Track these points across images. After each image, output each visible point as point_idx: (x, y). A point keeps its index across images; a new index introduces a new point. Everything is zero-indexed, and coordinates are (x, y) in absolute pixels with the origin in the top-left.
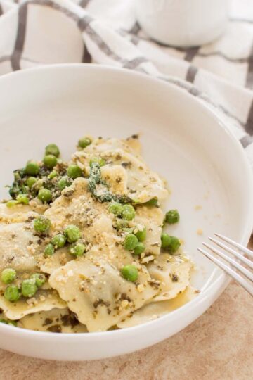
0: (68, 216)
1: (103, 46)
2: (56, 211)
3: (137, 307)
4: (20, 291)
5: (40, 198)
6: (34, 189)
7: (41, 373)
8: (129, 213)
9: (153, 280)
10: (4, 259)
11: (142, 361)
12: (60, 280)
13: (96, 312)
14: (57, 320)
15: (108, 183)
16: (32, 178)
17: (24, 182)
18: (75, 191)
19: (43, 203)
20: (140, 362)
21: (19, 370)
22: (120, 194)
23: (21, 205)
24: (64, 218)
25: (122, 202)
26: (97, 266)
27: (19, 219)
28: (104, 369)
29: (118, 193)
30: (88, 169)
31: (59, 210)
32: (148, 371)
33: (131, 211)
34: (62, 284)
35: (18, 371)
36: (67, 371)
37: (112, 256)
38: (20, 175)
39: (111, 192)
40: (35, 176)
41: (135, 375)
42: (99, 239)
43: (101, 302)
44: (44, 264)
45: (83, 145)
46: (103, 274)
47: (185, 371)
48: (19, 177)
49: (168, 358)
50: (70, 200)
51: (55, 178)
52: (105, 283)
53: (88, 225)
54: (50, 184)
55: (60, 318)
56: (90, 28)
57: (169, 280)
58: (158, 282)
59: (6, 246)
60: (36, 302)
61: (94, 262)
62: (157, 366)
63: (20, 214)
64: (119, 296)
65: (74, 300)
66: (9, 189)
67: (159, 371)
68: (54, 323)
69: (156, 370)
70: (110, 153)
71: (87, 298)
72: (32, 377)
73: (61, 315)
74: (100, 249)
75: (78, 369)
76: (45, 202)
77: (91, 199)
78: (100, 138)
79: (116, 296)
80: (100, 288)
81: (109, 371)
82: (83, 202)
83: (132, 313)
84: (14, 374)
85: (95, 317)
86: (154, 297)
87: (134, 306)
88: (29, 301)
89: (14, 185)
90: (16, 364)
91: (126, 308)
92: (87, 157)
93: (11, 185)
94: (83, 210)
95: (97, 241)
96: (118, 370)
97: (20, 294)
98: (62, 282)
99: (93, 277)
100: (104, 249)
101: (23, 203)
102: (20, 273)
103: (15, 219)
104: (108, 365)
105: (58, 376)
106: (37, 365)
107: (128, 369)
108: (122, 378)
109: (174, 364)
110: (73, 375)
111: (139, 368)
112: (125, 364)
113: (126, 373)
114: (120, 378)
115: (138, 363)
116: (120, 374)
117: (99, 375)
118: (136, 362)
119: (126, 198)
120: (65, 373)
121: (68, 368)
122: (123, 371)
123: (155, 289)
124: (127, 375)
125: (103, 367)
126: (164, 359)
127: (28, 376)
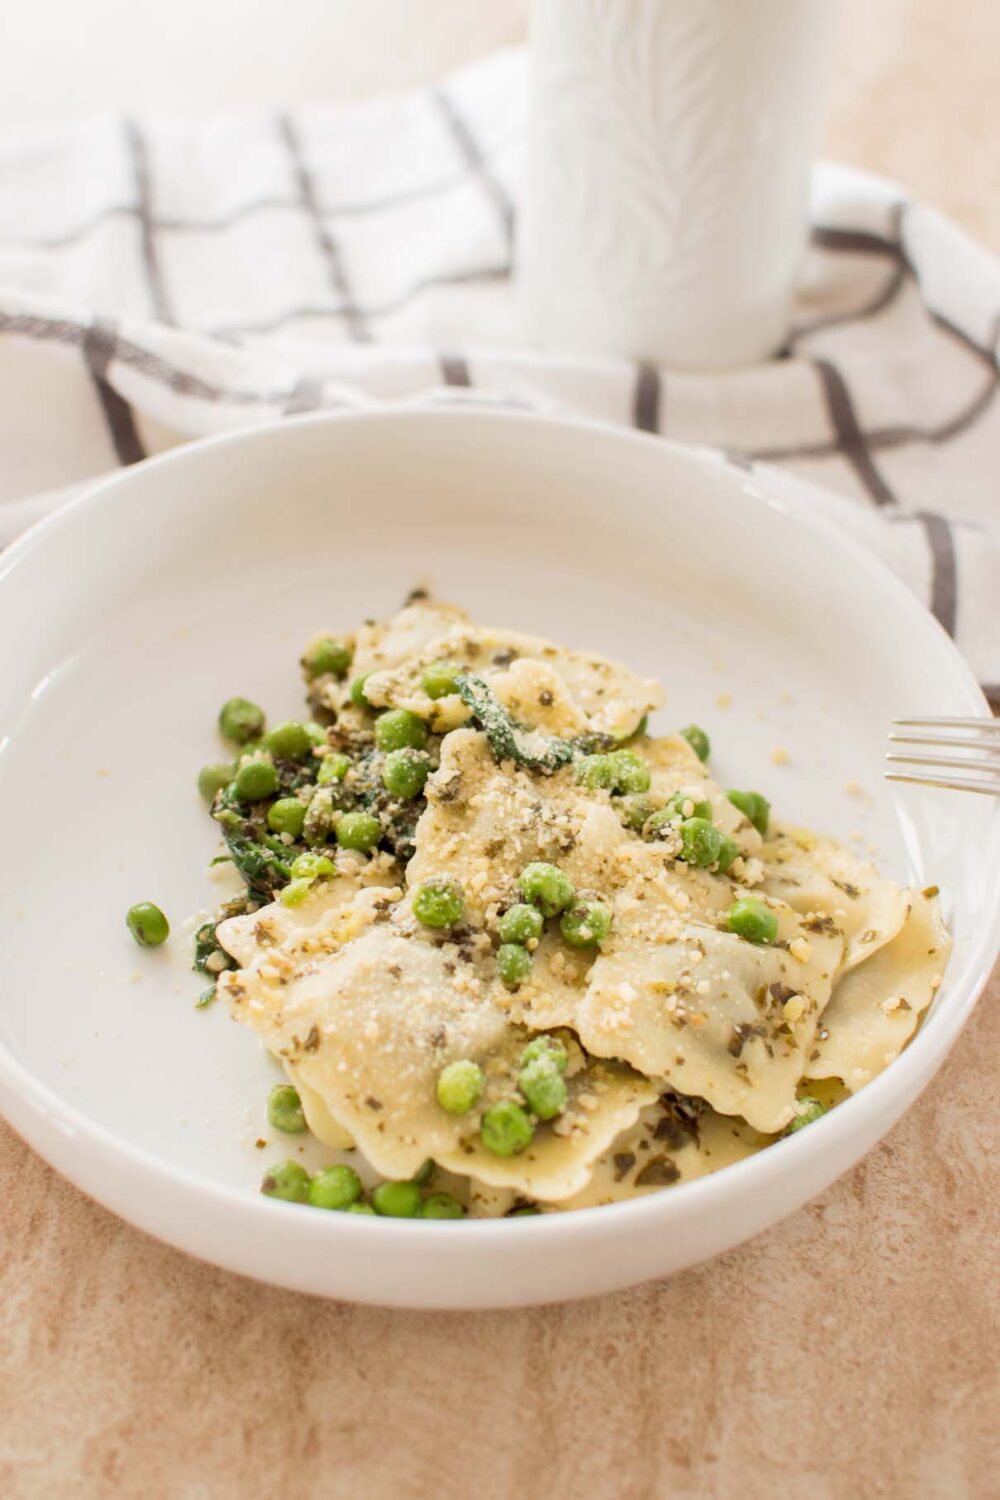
0: (493, 850)
1: (183, 383)
2: (443, 854)
3: (823, 1003)
4: (527, 1109)
5: (349, 845)
6: (319, 829)
7: (675, 1316)
8: (634, 770)
9: (810, 917)
10: (421, 1043)
11: (891, 1146)
12: (614, 1024)
13: (744, 1067)
14: (644, 1145)
15: (522, 720)
16: (284, 804)
17: (262, 827)
18: (463, 773)
19: (369, 856)
21: (612, 1340)
22: (575, 733)
23: (324, 886)
24: (484, 861)
25: (588, 750)
26: (672, 942)
27: (353, 923)
28: (819, 1216)
29: (568, 733)
31: (450, 846)
32: (924, 1164)
33: (636, 763)
34: (627, 1034)
35: (611, 1347)
36: (734, 1273)
37: (682, 899)
38: (235, 811)
41: (905, 1190)
42: (615, 871)
43: (747, 1032)
44: (528, 1005)
45: (329, 668)
46: (704, 954)
48: (235, 820)
49: (942, 1106)
50: (464, 806)
52: (726, 975)
53: (567, 849)
54: (345, 796)
55: (648, 1136)
56: (129, 345)
58: (822, 915)
59: (402, 1007)
60: (582, 1120)
61: (653, 937)
62: (936, 1140)
63: (343, 908)
64: (769, 997)
65: (680, 1062)
67: (951, 1147)
68: (642, 1159)
69: (940, 1148)
70: (443, 646)
71: (703, 1039)
72: (659, 1340)
73: (649, 1127)
74: (641, 897)
75: (758, 1253)
76: (374, 850)
77: (523, 777)
78: (371, 623)
79: (760, 1000)
80: (724, 996)
81: (833, 1214)
82: (508, 792)
83: (819, 1025)
84: (607, 1360)
85: (747, 1081)
86: (844, 957)
87: (814, 1005)
88: (564, 1127)
89: (237, 844)
90: (593, 1332)
91: (803, 1019)
93: (227, 851)
94: (527, 815)
95: (614, 879)
96: (854, 1202)
97: (534, 1119)
98: (623, 1027)
99: (686, 973)
100: (649, 892)
101: (322, 878)
102: (485, 1060)
103: (342, 931)
104: (823, 1203)
105: (724, 1298)
106: (646, 1303)
107: (875, 1184)
108: (880, 1215)
109: (968, 1110)
110: (757, 1274)
111: (899, 1167)
112: (857, 1176)
113: (879, 1197)
114: (876, 1218)
115: (885, 1157)
116: (867, 1208)
117: (821, 1240)
118: (879, 1157)
119: (597, 737)
120: (735, 1283)
121: (731, 1266)
122: (865, 1195)
123: (831, 937)
124: (884, 1199)
125: (813, 1215)
126: (935, 1112)
127: (647, 1343)
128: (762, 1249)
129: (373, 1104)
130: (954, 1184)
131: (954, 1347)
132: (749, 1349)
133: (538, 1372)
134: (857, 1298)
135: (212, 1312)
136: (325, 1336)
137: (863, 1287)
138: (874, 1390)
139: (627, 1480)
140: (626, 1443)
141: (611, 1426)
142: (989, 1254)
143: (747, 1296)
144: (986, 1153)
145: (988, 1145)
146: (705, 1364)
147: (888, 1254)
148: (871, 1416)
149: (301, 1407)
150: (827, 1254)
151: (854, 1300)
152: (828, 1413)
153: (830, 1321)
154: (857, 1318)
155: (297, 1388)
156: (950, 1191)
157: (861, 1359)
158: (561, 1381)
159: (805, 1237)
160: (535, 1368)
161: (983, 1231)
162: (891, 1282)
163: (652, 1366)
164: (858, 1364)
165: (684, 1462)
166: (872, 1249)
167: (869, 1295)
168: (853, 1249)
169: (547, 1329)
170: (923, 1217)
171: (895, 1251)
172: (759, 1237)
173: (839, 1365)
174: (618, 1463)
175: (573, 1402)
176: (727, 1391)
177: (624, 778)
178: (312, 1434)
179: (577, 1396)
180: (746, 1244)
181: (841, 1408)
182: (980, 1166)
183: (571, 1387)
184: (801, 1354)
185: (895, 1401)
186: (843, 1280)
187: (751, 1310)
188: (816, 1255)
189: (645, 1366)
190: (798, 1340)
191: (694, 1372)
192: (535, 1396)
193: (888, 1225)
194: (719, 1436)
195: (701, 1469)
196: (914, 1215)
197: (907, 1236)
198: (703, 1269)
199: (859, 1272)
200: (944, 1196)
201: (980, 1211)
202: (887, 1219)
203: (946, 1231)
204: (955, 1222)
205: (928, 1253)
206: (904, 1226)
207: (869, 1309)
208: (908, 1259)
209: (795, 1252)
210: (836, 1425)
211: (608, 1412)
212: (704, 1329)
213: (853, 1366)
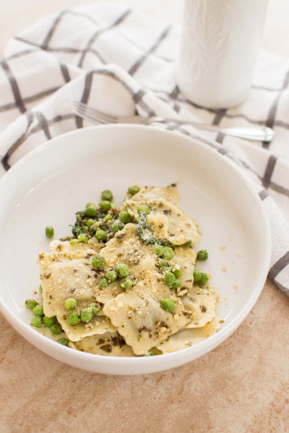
0: (120, 255)
2: (109, 250)
3: (173, 333)
4: (79, 317)
5: (97, 237)
6: (92, 230)
7: (94, 382)
8: (168, 254)
9: (187, 311)
10: (67, 290)
11: (175, 375)
12: (112, 309)
13: (140, 336)
14: (109, 340)
15: (152, 228)
16: (91, 221)
17: (84, 222)
18: (126, 234)
19: (100, 242)
20: (173, 375)
21: (77, 378)
22: (162, 238)
23: (81, 244)
24: (116, 257)
25: (163, 244)
26: (143, 298)
27: (80, 255)
28: (145, 380)
29: (161, 237)
30: (136, 216)
31: (112, 249)
32: (179, 383)
33: (170, 252)
34: (114, 313)
35: (76, 380)
36: (115, 381)
37: (155, 290)
38: (81, 216)
39: (154, 237)
40: (93, 217)
41: (169, 387)
42: (144, 275)
43: (144, 328)
44: (99, 295)
45: (132, 193)
46: (147, 305)
47: (209, 385)
48: (80, 218)
49: (195, 373)
50: (121, 242)
51: (109, 221)
52: (148, 313)
53: (136, 264)
54: (105, 225)
55: (111, 339)
57: (199, 310)
58: (190, 312)
59: (70, 279)
60: (92, 327)
61: (140, 295)
62: (187, 380)
63: (81, 251)
64: (159, 324)
65: (123, 326)
66: (72, 228)
67: (189, 384)
68: (106, 343)
69: (186, 382)
70: (154, 201)
71: (133, 325)
72: (87, 385)
73: (112, 337)
74: (145, 284)
75: (124, 380)
76: (101, 241)
77: (138, 242)
78: (146, 187)
79: (156, 323)
80: (144, 318)
81: (148, 382)
82: (132, 244)
83: (169, 337)
84: (72, 382)
85: (139, 340)
86: (187, 325)
87: (170, 332)
88: (87, 326)
89: (76, 225)
90: (74, 374)
91: (164, 333)
92: (136, 205)
93: (74, 225)
94: (132, 251)
95: (143, 277)
96: (155, 382)
97: (79, 320)
98: (114, 311)
99: (139, 308)
100: (148, 284)
101: (83, 242)
102: (80, 302)
103: (76, 256)
104: (148, 378)
105: (108, 385)
106: (91, 375)
107: (164, 381)
108: (158, 389)
109: (201, 378)
110: (120, 384)
111: (173, 381)
112: (161, 377)
113: (162, 385)
114: (157, 389)
115: (172, 377)
116: (157, 385)
117: (140, 386)
118: (170, 376)
119: (167, 241)
120: (113, 383)
121: (116, 379)
122: (159, 382)
123: (187, 318)
124: (162, 386)
125: (144, 379)
126: (192, 373)
127: (84, 384)
128: (126, 379)
129: (51, 297)
130: (182, 392)
131: (149, 428)
132: (104, 399)
133: (57, 375)
134: (137, 403)
135: (4, 322)
136: (22, 341)
137: (140, 402)
138: (122, 425)
139: (55, 409)
140: (61, 401)
141: (61, 396)
142: (175, 413)
143: (113, 387)
144: (196, 390)
145: (198, 389)
146: (92, 396)
147: (152, 398)
148: (117, 430)
149: (5, 352)
150: (139, 389)
151: (136, 404)
152: (108, 423)
153: (126, 404)
154: (133, 408)
155: (8, 348)
156: (179, 394)
157: (126, 417)
158: (59, 380)
159: (137, 383)
160: (57, 374)
161: (179, 407)
162: (147, 405)
163: (80, 389)
164: (124, 418)
165: (70, 413)
166: (150, 395)
167: (140, 404)
168: (145, 392)
169: (66, 368)
170: (168, 395)
171: (154, 398)
172: (127, 376)
173: (120, 415)
174: (56, 404)
175: (58, 386)
176: (91, 405)
177: (164, 254)
178: (3, 359)
179: (60, 385)
180: (123, 376)
181: (112, 424)
182: (191, 392)
183: (60, 383)
184: (114, 407)
185: (125, 431)
186: (137, 398)
187: (111, 391)
188: (136, 388)
189: (79, 388)
190: (116, 404)
191: (88, 396)
192: (52, 380)
193: (158, 392)
194: (81, 413)
195: (72, 417)
196: (166, 393)
197: (160, 397)
198: (109, 376)
199: (142, 398)
200: (177, 394)
201: (182, 402)
202: (159, 391)
203: (170, 402)
204: (174, 401)
205: (161, 404)
206: (162, 395)
207: (137, 408)
208: (156, 402)
209: (132, 385)
210: (107, 427)
211: (63, 393)
212: (98, 388)
213: (122, 417)
